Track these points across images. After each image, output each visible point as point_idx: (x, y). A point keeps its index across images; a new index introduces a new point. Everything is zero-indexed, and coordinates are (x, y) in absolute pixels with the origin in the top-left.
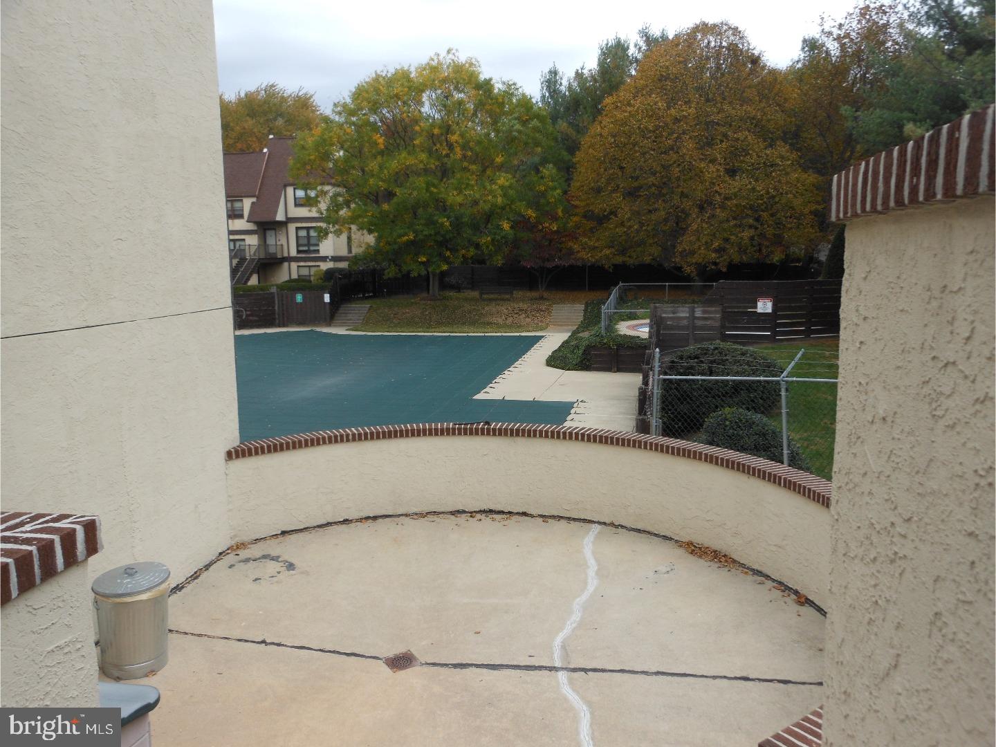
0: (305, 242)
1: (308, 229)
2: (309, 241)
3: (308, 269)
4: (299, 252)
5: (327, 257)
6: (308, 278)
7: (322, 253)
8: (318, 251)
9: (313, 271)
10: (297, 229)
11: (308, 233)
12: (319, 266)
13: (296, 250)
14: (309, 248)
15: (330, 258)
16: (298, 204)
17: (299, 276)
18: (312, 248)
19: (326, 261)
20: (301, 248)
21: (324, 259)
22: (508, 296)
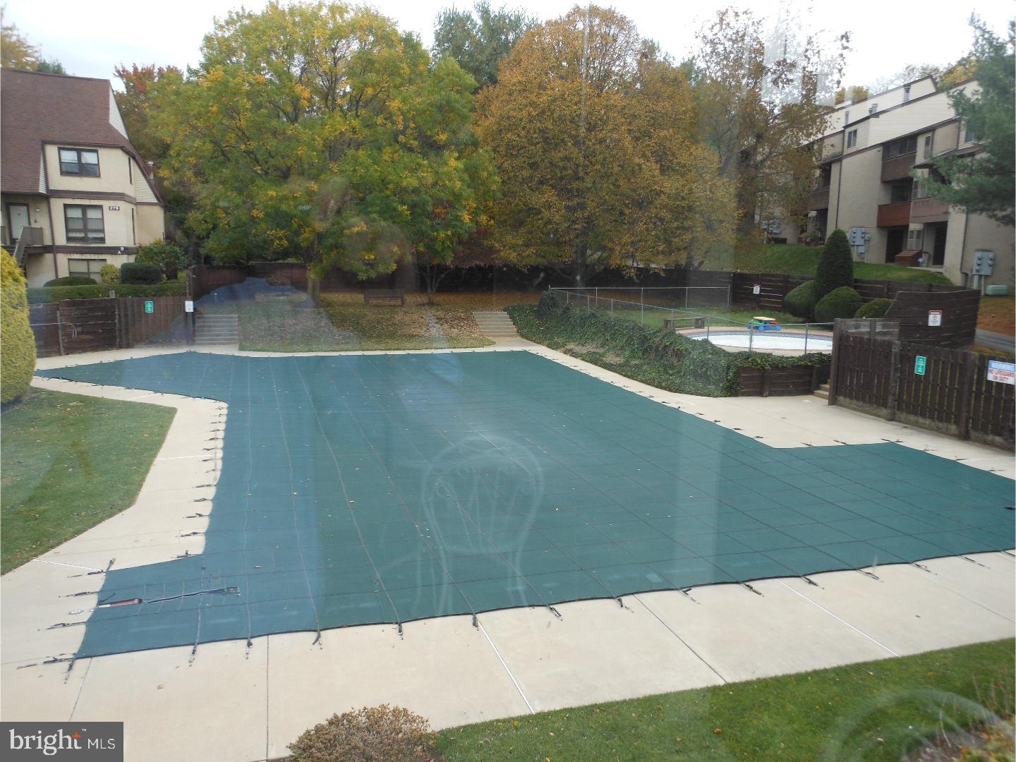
0: (80, 225)
1: (84, 208)
2: (85, 225)
3: (86, 263)
4: (69, 239)
5: (118, 248)
6: (86, 276)
7: (109, 243)
8: (102, 240)
9: (96, 267)
10: (66, 206)
11: (84, 214)
12: (105, 260)
13: (65, 238)
14: (86, 234)
15: (122, 249)
16: (66, 171)
17: (70, 273)
18: (91, 235)
19: (116, 254)
20: (72, 235)
21: (113, 251)
22: (399, 302)
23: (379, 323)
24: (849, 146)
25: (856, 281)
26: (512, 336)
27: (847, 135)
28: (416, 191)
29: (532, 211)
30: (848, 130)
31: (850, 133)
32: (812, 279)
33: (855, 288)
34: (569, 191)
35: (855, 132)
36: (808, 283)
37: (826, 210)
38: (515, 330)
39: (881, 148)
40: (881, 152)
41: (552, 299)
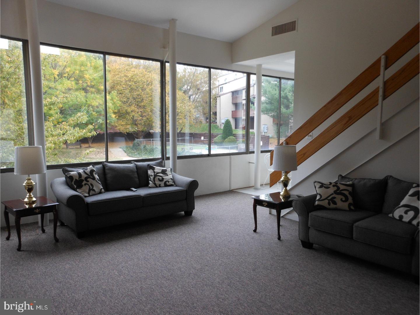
22: (79, 147)
23: (77, 154)
24: (221, 91)
25: (234, 134)
26: (126, 157)
27: (219, 88)
28: (97, 107)
29: (127, 113)
30: (220, 86)
31: (221, 88)
32: (221, 134)
33: (234, 136)
34: (140, 106)
35: (222, 87)
36: (220, 135)
37: (216, 112)
38: (126, 154)
39: (231, 93)
40: (231, 94)
41: (138, 143)
